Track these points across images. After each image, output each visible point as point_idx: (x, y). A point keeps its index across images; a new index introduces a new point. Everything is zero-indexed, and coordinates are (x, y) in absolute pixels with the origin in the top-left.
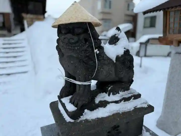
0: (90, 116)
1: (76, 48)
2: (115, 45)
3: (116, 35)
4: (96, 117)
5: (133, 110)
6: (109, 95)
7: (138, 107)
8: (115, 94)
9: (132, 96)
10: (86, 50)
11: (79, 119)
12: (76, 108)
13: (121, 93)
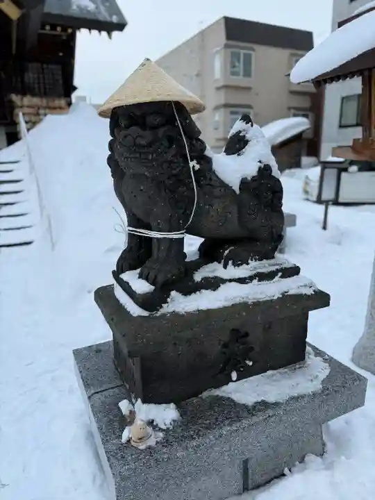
0: (182, 306)
1: (150, 157)
2: (238, 155)
3: (240, 132)
4: (195, 308)
5: (278, 298)
6: (225, 267)
7: (291, 292)
8: (238, 265)
9: (278, 271)
10: (171, 162)
11: (158, 310)
12: (153, 288)
13: (253, 263)
